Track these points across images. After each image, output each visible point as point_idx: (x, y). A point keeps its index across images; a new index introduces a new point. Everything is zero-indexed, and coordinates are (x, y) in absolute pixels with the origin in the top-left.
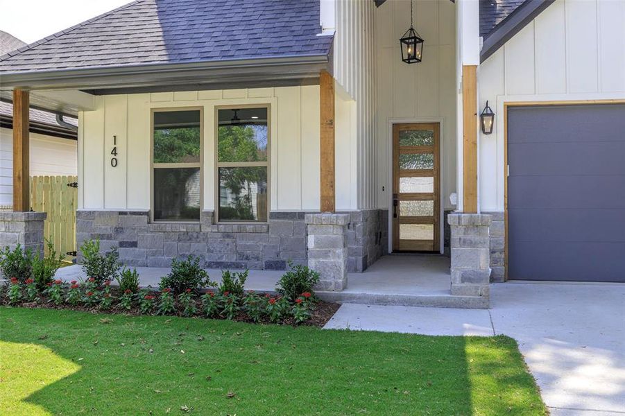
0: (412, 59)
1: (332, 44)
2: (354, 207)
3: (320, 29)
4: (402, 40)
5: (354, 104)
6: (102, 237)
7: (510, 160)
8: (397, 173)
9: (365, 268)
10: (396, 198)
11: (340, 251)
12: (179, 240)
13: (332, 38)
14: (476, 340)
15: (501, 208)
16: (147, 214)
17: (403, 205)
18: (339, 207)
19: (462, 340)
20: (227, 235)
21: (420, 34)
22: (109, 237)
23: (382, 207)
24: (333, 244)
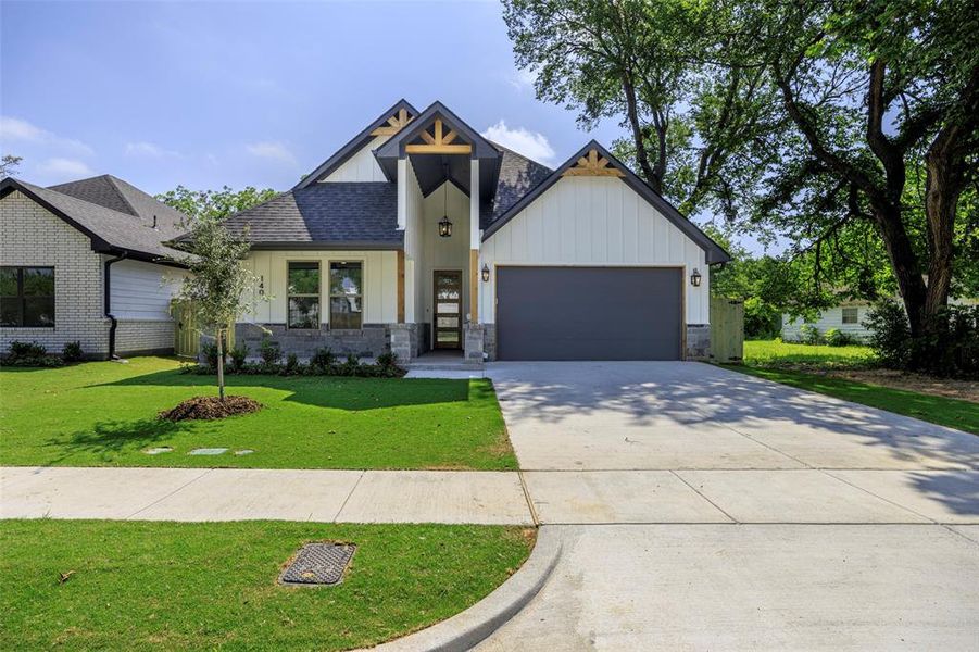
0: (446, 234)
1: (403, 236)
2: (413, 322)
3: (398, 226)
4: (441, 223)
5: (413, 263)
6: (253, 339)
7: (498, 295)
8: (436, 301)
9: (419, 356)
10: (436, 316)
11: (408, 343)
12: (306, 341)
13: (404, 231)
14: (474, 380)
15: (493, 322)
16: (284, 325)
17: (440, 320)
18: (407, 321)
19: (468, 380)
20: (336, 337)
21: (451, 221)
22: (258, 340)
23: (427, 321)
24: (405, 339)
